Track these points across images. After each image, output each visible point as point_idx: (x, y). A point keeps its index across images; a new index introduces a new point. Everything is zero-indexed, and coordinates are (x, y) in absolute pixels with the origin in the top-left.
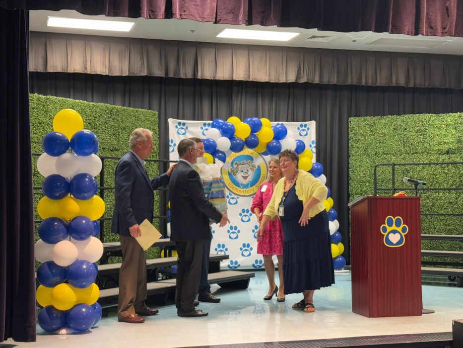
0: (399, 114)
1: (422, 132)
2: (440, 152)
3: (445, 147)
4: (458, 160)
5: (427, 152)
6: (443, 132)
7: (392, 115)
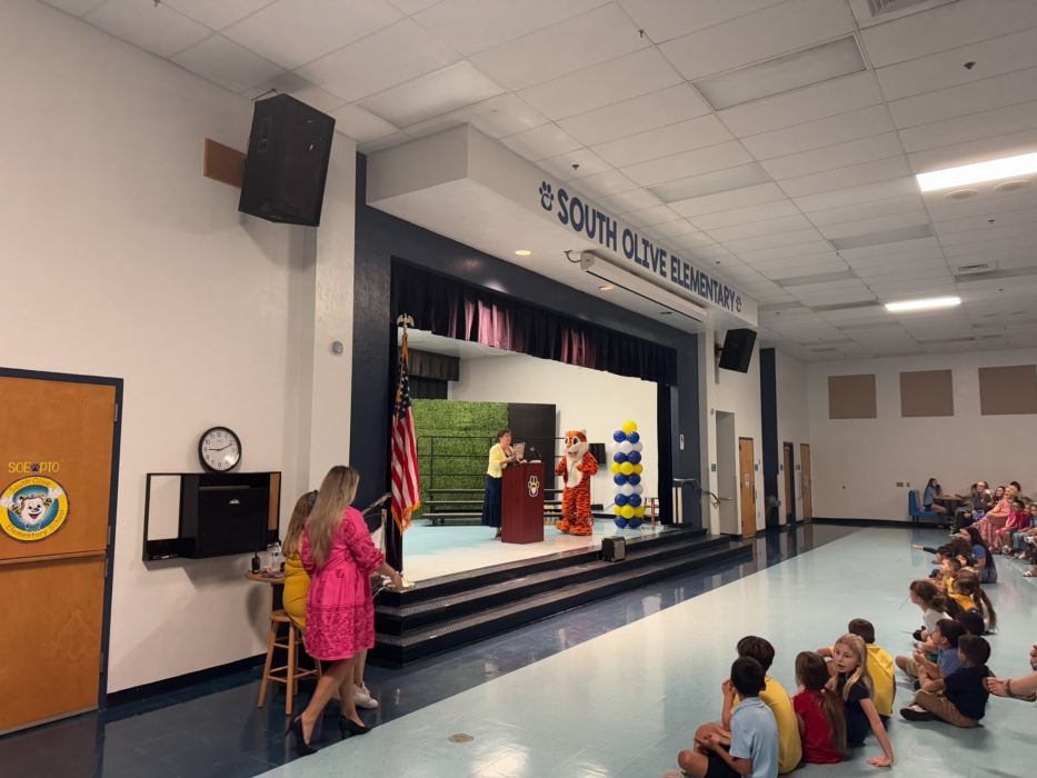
0: (432, 398)
1: (449, 413)
2: (461, 429)
3: (464, 425)
4: (472, 435)
5: (451, 428)
6: (462, 414)
7: (427, 398)
